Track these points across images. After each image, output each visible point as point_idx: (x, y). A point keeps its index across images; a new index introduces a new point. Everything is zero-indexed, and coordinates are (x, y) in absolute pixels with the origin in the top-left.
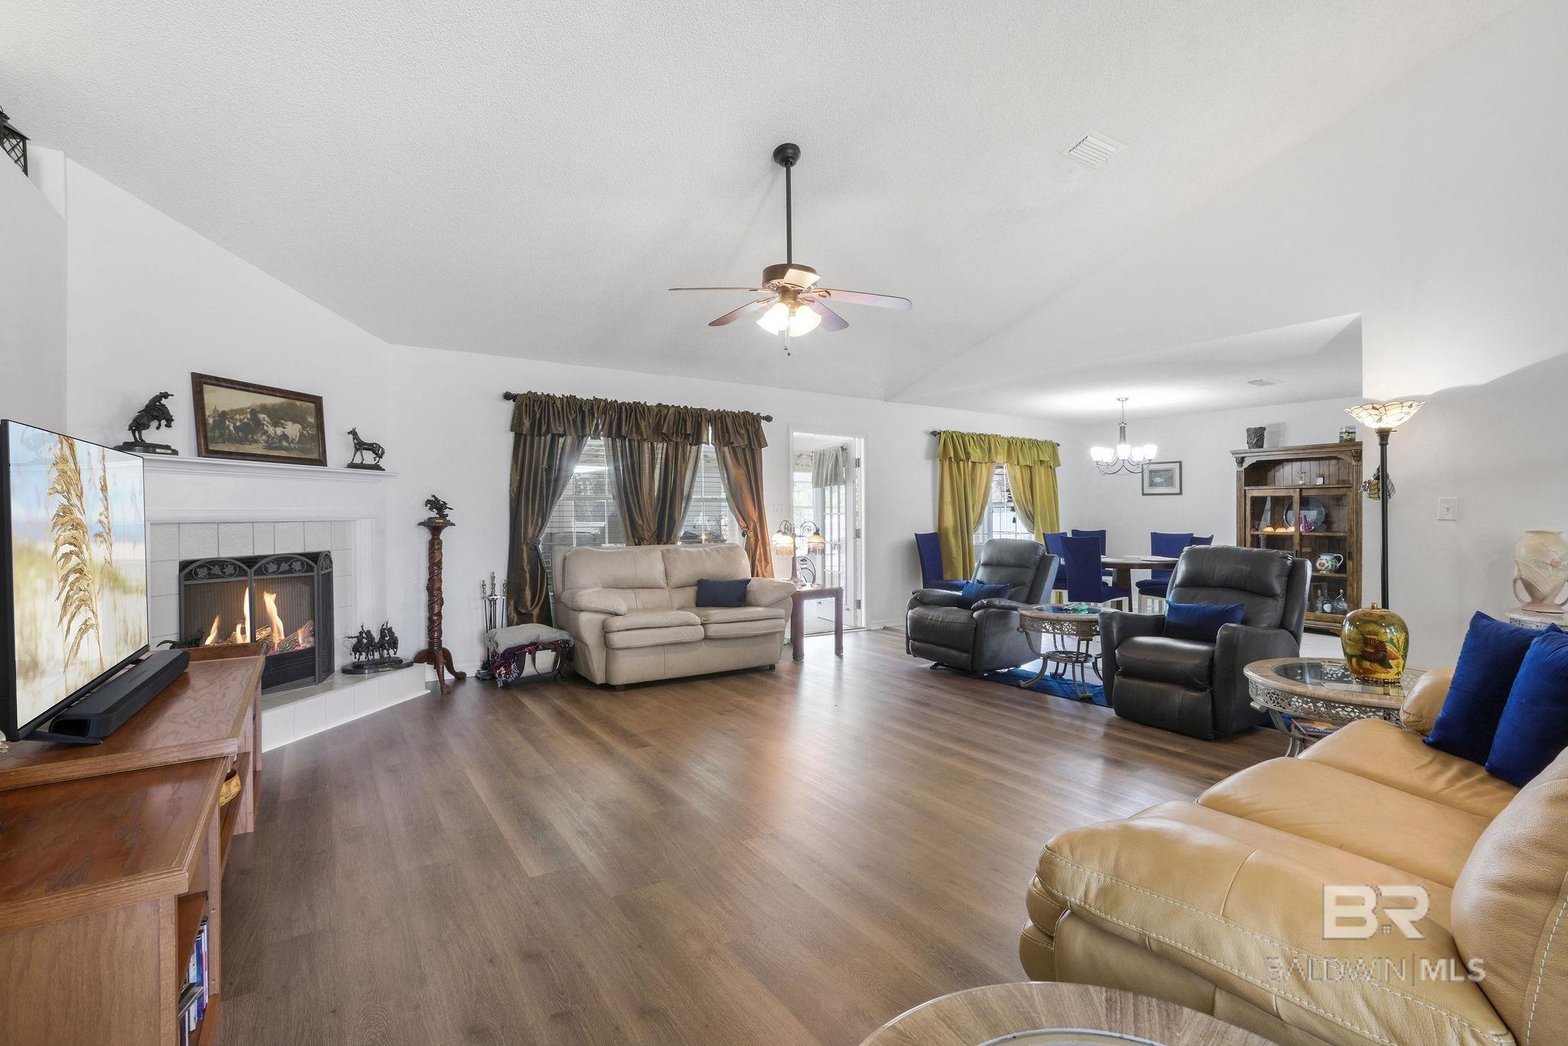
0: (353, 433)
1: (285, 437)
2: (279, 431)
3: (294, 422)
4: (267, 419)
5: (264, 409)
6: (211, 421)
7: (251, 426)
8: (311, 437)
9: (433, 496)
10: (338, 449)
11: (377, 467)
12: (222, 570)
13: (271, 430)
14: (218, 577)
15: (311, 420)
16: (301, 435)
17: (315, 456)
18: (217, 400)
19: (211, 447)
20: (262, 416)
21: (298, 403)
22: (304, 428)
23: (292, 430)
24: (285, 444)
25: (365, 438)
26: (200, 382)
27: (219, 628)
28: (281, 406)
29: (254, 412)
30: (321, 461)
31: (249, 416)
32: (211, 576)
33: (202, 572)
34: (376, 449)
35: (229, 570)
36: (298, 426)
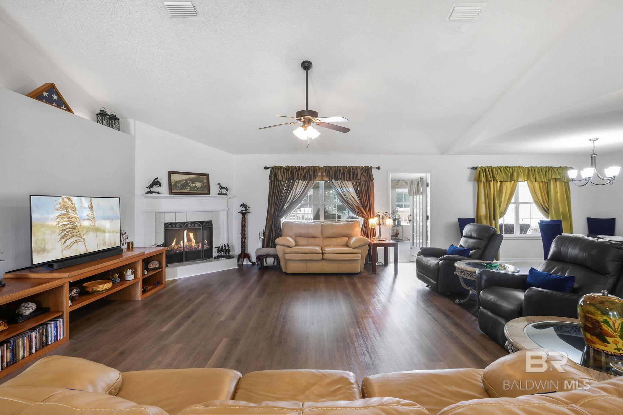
0: (219, 184)
1: (196, 187)
2: (194, 185)
3: (199, 182)
4: (190, 182)
5: (189, 179)
6: (173, 184)
7: (185, 184)
8: (205, 187)
9: (243, 203)
10: (214, 189)
11: (226, 194)
12: (175, 226)
13: (191, 185)
14: (174, 227)
15: (205, 181)
16: (202, 186)
17: (206, 192)
18: (175, 178)
19: (173, 191)
20: (188, 181)
21: (201, 176)
22: (202, 184)
23: (199, 184)
24: (196, 189)
25: (223, 186)
26: (170, 173)
27: (176, 241)
28: (195, 178)
29: (186, 180)
30: (208, 194)
31: (184, 182)
32: (172, 227)
33: (170, 226)
34: (226, 189)
35: (177, 226)
36: (201, 183)
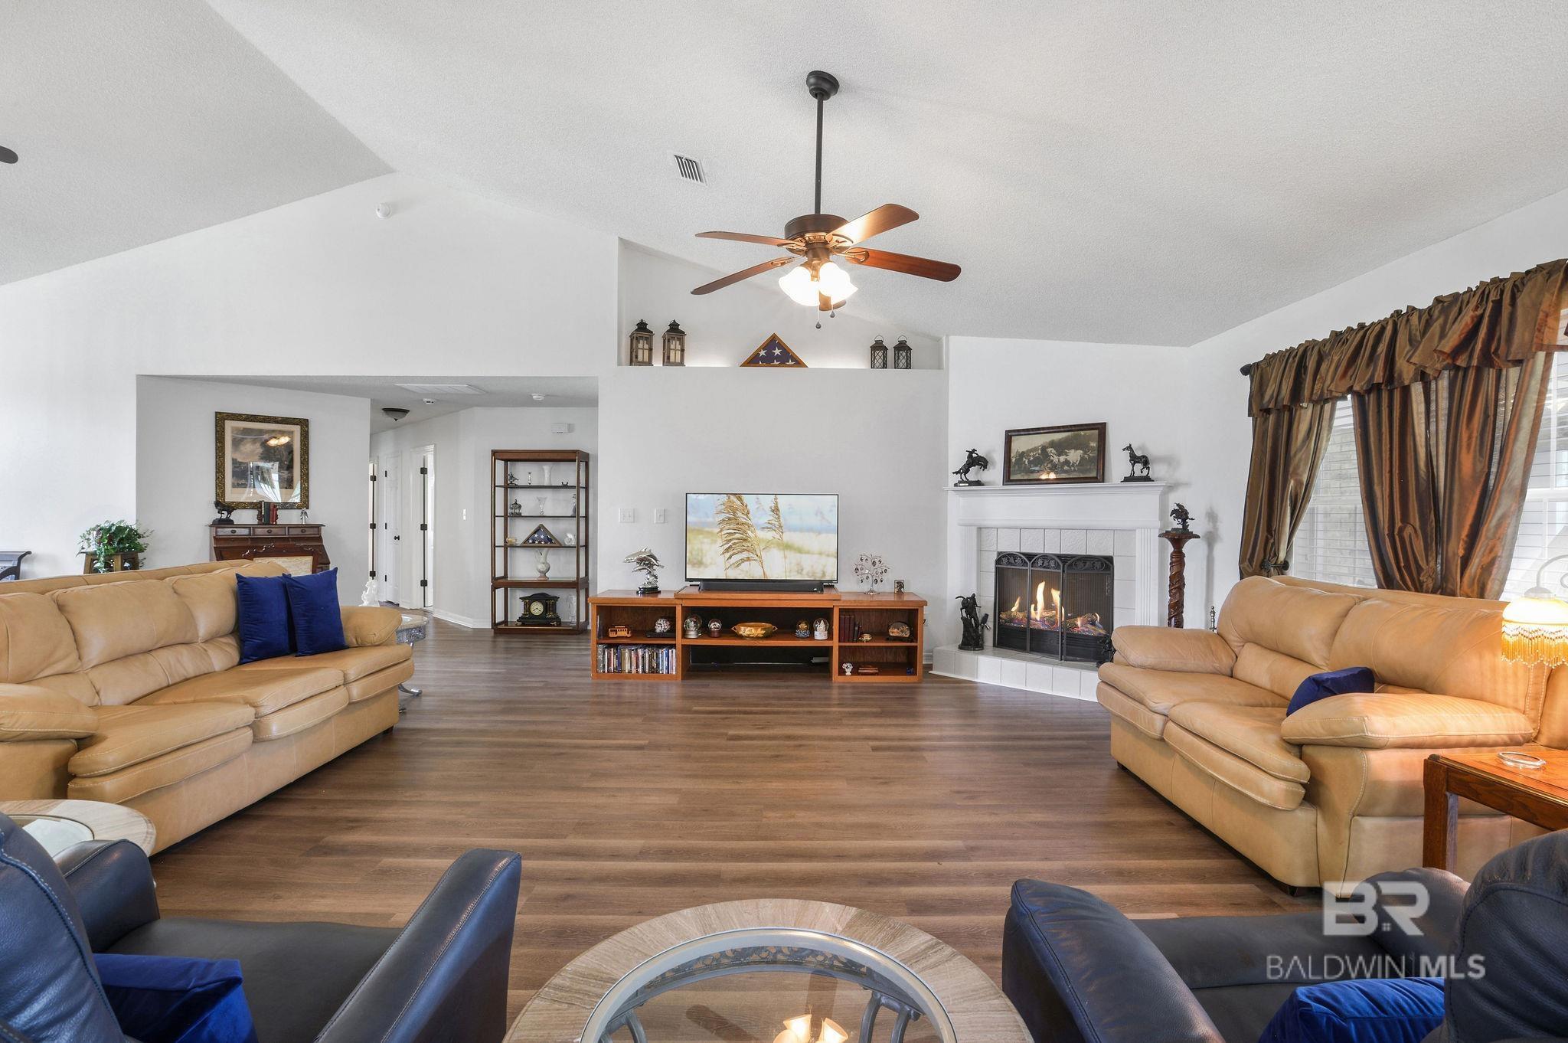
0: (1129, 448)
1: (1067, 462)
2: (1062, 459)
3: (1077, 449)
4: (1053, 451)
5: (1052, 444)
6: (1014, 460)
7: (1042, 458)
8: (1091, 459)
9: (1178, 505)
10: (1118, 465)
11: (1147, 479)
12: (1014, 560)
13: (1055, 459)
14: (1012, 564)
15: (1094, 444)
16: (1082, 458)
17: (1094, 474)
18: (1020, 445)
19: (1011, 478)
20: (1049, 450)
21: (1082, 433)
22: (1085, 453)
23: (1074, 456)
24: (1066, 468)
26: (1010, 436)
27: (1019, 604)
28: (1067, 439)
29: (1044, 449)
30: (1100, 478)
31: (1040, 452)
32: (1009, 563)
33: (1005, 560)
34: (1145, 461)
35: (1018, 560)
36: (1080, 452)
